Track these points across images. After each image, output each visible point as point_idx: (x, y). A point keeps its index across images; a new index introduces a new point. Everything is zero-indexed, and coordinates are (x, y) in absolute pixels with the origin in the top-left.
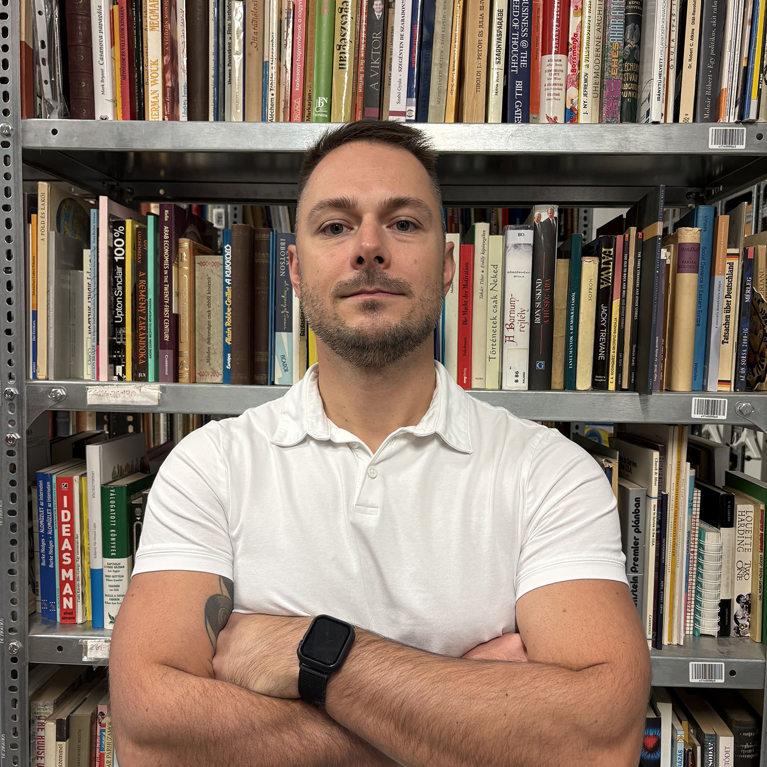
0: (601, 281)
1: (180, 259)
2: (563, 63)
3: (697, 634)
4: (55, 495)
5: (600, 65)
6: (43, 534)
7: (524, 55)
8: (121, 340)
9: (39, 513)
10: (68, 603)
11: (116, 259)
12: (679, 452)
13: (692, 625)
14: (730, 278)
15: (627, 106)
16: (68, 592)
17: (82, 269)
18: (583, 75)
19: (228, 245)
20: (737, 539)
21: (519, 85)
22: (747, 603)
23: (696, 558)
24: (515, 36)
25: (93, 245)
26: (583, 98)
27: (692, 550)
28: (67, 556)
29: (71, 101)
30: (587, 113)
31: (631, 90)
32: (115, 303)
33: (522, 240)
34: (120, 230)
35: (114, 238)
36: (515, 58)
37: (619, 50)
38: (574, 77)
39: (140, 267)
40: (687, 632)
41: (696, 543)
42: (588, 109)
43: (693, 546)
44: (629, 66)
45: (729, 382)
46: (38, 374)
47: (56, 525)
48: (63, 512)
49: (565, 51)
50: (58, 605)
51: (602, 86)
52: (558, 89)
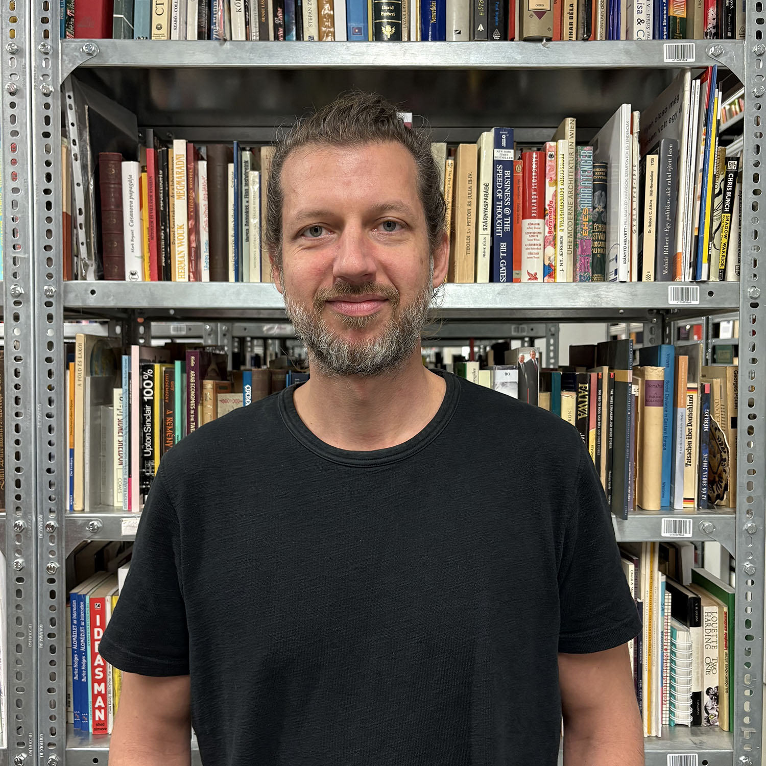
0: (579, 413)
1: (204, 398)
2: (541, 226)
3: (672, 725)
4: (88, 614)
5: (573, 226)
6: (75, 650)
7: (508, 221)
8: (150, 472)
9: (72, 630)
10: (100, 715)
11: (146, 399)
12: (652, 562)
13: (668, 716)
14: (691, 408)
15: (597, 261)
16: (100, 704)
17: (113, 406)
18: (558, 238)
19: (248, 386)
20: (705, 637)
21: (503, 247)
22: (715, 695)
23: (669, 654)
24: (500, 205)
25: (125, 387)
26: (559, 258)
27: (665, 647)
28: (99, 671)
29: (104, 259)
30: (564, 272)
31: (600, 247)
32: (145, 438)
33: (508, 379)
34: (150, 371)
35: (144, 380)
36: (499, 223)
37: (589, 214)
38: (551, 238)
39: (168, 404)
40: (664, 723)
41: (669, 641)
42: (564, 267)
43: (666, 644)
44: (598, 227)
45: (693, 499)
46: (75, 506)
47: (89, 642)
48: (96, 630)
49: (543, 216)
50: (90, 717)
51: (575, 245)
52: (538, 249)
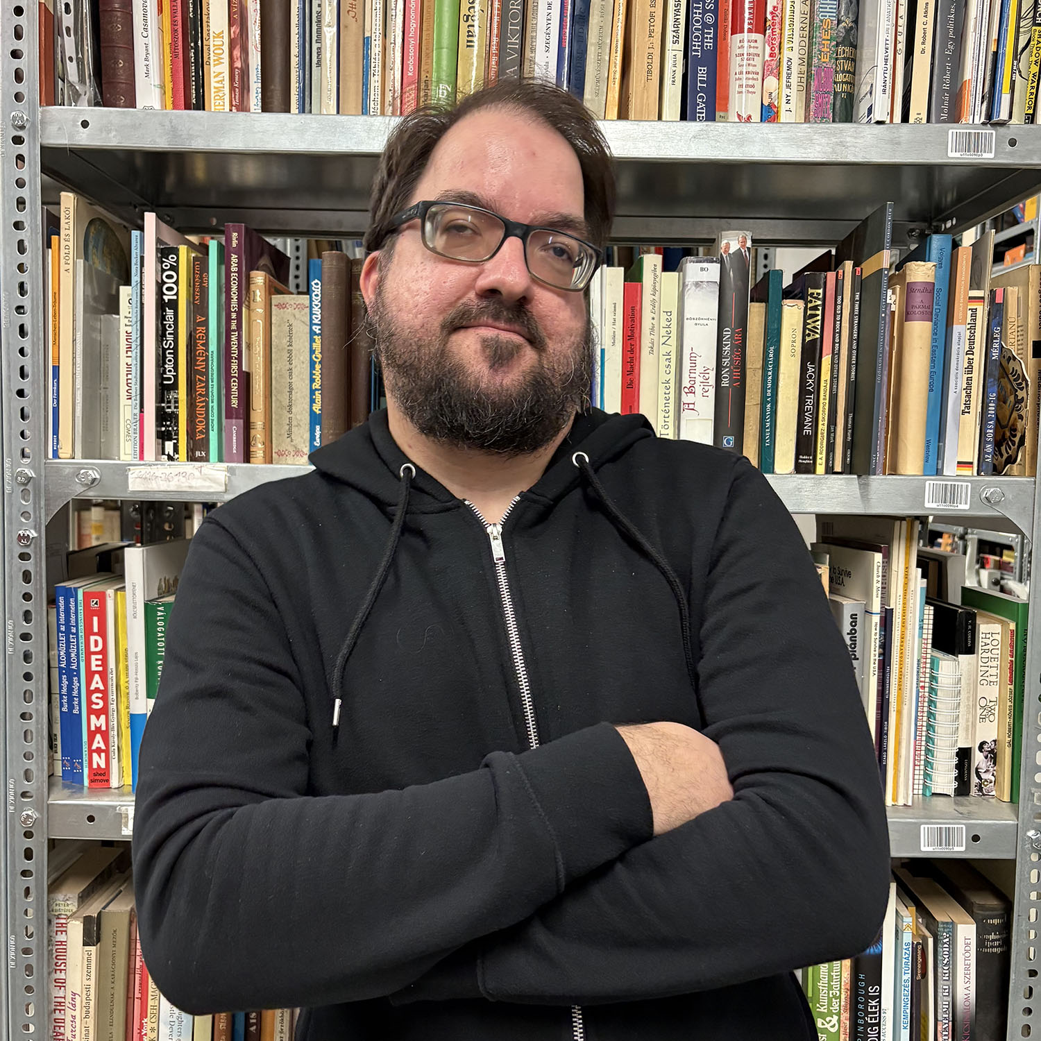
0: (807, 332)
1: (252, 299)
2: (759, 44)
3: (928, 794)
4: (81, 616)
5: (806, 49)
6: (63, 668)
7: (710, 33)
8: (173, 407)
9: (59, 640)
10: (98, 760)
11: (166, 298)
12: (908, 554)
13: (921, 782)
14: (972, 328)
15: (841, 103)
16: (99, 746)
17: (118, 314)
18: (785, 60)
19: (316, 281)
20: (980, 668)
21: (702, 73)
22: (992, 751)
23: (927, 694)
24: (698, 8)
25: (135, 279)
26: (785, 91)
27: (922, 684)
28: (97, 698)
29: (104, 86)
30: (791, 110)
31: (846, 83)
32: (164, 357)
33: (704, 277)
34: (172, 259)
35: (163, 271)
36: (697, 37)
37: (831, 29)
38: (774, 64)
39: (198, 307)
40: (916, 792)
41: (928, 675)
42: (792, 106)
43: (923, 679)
44: (844, 51)
45: (972, 463)
46: (60, 451)
47: (82, 657)
48: (93, 638)
49: (762, 30)
50: (85, 764)
51: (809, 77)
52: (753, 79)
